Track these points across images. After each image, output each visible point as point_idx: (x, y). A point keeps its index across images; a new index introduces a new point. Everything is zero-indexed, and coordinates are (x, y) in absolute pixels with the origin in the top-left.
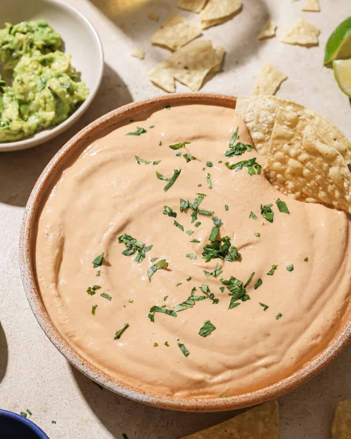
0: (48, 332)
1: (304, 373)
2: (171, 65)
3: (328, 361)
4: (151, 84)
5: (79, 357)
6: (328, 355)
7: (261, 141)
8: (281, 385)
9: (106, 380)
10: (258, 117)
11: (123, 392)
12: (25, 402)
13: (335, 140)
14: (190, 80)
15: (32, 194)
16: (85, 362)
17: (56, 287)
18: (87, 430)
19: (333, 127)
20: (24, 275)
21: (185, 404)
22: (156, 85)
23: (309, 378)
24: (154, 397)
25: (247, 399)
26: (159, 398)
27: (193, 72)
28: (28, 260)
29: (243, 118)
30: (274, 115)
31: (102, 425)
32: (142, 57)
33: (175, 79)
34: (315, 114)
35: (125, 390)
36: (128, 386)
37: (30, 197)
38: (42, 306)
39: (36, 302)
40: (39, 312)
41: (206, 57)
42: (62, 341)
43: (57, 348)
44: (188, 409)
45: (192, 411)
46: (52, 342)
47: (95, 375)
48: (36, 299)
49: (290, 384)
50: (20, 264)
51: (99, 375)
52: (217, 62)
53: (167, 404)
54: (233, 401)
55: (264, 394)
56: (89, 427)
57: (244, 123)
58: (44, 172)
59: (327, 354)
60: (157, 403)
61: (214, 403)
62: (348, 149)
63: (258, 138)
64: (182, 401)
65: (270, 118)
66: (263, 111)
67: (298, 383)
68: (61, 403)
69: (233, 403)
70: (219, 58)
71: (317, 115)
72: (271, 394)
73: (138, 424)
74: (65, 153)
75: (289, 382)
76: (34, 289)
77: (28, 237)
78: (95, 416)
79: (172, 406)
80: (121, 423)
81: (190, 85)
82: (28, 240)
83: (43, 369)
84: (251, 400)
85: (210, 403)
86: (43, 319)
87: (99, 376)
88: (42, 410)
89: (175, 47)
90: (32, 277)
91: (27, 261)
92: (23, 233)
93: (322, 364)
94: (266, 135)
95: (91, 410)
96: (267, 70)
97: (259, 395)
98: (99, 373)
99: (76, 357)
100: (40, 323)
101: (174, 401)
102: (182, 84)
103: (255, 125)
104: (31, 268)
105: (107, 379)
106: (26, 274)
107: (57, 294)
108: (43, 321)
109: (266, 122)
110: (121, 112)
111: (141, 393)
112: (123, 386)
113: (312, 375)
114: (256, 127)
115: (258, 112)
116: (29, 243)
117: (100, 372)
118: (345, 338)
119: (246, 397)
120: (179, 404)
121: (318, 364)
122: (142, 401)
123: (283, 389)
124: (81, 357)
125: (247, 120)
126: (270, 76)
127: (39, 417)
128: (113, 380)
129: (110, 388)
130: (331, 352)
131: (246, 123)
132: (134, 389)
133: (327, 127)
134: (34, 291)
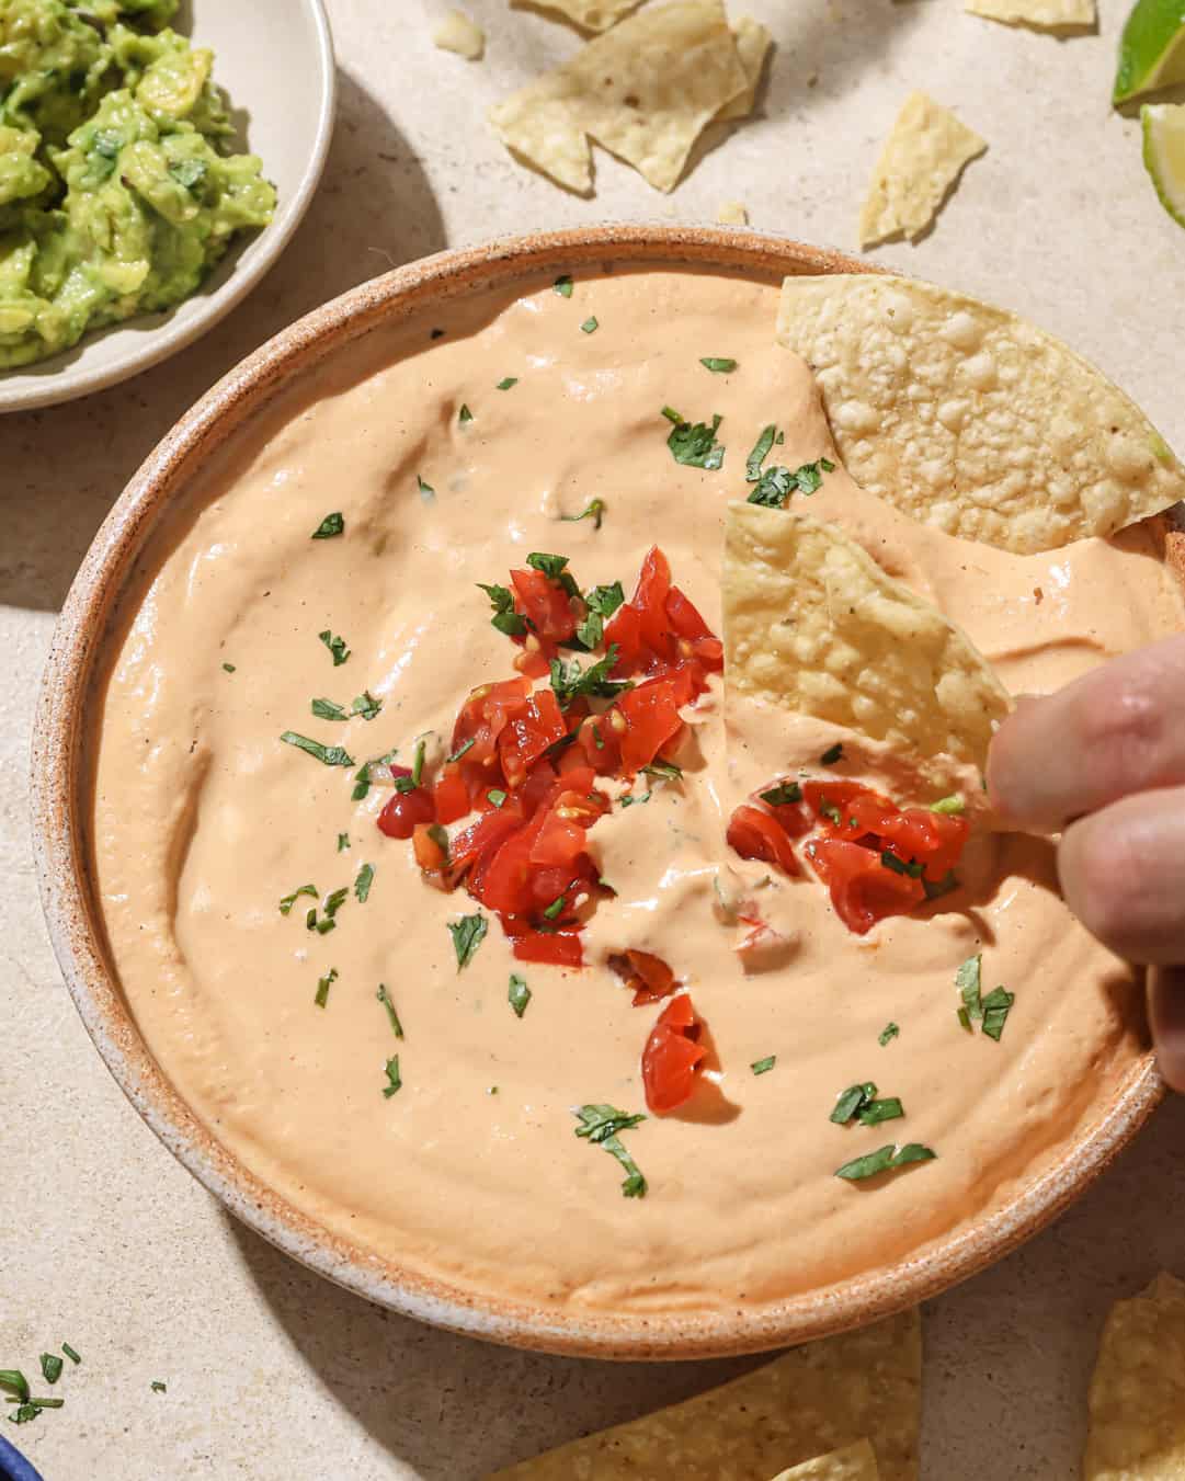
0: (136, 1094)
1: (1000, 1228)
2: (579, 89)
3: (1080, 1185)
4: (507, 156)
5: (247, 1180)
6: (1080, 1164)
7: (866, 432)
8: (926, 1269)
9: (341, 1259)
10: (856, 349)
11: (398, 1301)
12: (55, 1319)
13: (1114, 430)
14: (645, 149)
15: (75, 592)
16: (267, 1198)
17: (171, 927)
18: (276, 1410)
19: (1106, 387)
20: (49, 890)
21: (607, 1337)
22: (524, 160)
23: (1017, 1241)
24: (503, 1317)
25: (813, 1316)
26: (519, 1317)
27: (656, 119)
28: (65, 832)
29: (803, 354)
30: (909, 343)
31: (325, 1391)
32: (474, 50)
33: (592, 141)
34: (1046, 340)
35: (403, 1294)
36: (413, 1280)
37: (67, 603)
38: (114, 1000)
39: (92, 986)
40: (104, 1023)
41: (704, 65)
42: (187, 1125)
43: (169, 1148)
44: (616, 1354)
45: (629, 1359)
46: (153, 1130)
47: (301, 1242)
48: (95, 974)
49: (952, 1264)
50: (33, 848)
51: (316, 1241)
52: (743, 84)
53: (547, 1337)
54: (765, 1325)
55: (869, 1300)
56: (283, 1400)
57: (807, 371)
58: (118, 506)
59: (1076, 1162)
60: (515, 1336)
61: (702, 1331)
62: (1156, 463)
63: (859, 423)
64: (595, 1326)
65: (897, 355)
66: (870, 329)
67: (979, 1262)
68: (184, 1320)
69: (765, 1329)
70: (747, 68)
71: (1054, 345)
72: (890, 1299)
73: (451, 1387)
74: (192, 440)
75: (952, 1258)
76: (87, 938)
77: (62, 751)
78: (301, 1361)
79: (562, 1344)
80: (391, 1384)
81: (646, 164)
82: (64, 762)
83: (119, 1199)
84: (823, 1319)
85: (688, 1331)
86: (119, 1048)
87: (316, 1245)
88: (117, 1346)
89: (595, 17)
90: (77, 896)
91: (61, 839)
92: (44, 735)
93: (1060, 1196)
94: (885, 412)
95: (288, 1342)
96: (918, 118)
97: (853, 1302)
98: (315, 1236)
99: (236, 1181)
100: (108, 1060)
101: (569, 1329)
102: (618, 158)
103: (845, 379)
104: (76, 863)
105: (344, 1256)
106: (58, 886)
107: (174, 954)
108: (118, 1056)
109: (883, 368)
110: (397, 290)
111: (458, 1303)
112: (396, 1280)
113: (1026, 1231)
114: (849, 385)
115: (854, 331)
116: (66, 773)
117: (320, 1232)
118: (1139, 1107)
119: (810, 1311)
120: (586, 1337)
121: (1047, 1194)
122: (461, 1329)
123: (931, 1282)
124: (252, 1179)
125: (819, 359)
126: (927, 143)
127: (107, 1369)
128: (363, 1259)
129: (354, 1285)
130: (1091, 1153)
131: (816, 371)
132: (436, 1289)
133: (1088, 388)
134: (87, 948)
